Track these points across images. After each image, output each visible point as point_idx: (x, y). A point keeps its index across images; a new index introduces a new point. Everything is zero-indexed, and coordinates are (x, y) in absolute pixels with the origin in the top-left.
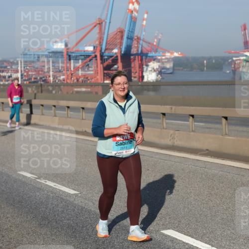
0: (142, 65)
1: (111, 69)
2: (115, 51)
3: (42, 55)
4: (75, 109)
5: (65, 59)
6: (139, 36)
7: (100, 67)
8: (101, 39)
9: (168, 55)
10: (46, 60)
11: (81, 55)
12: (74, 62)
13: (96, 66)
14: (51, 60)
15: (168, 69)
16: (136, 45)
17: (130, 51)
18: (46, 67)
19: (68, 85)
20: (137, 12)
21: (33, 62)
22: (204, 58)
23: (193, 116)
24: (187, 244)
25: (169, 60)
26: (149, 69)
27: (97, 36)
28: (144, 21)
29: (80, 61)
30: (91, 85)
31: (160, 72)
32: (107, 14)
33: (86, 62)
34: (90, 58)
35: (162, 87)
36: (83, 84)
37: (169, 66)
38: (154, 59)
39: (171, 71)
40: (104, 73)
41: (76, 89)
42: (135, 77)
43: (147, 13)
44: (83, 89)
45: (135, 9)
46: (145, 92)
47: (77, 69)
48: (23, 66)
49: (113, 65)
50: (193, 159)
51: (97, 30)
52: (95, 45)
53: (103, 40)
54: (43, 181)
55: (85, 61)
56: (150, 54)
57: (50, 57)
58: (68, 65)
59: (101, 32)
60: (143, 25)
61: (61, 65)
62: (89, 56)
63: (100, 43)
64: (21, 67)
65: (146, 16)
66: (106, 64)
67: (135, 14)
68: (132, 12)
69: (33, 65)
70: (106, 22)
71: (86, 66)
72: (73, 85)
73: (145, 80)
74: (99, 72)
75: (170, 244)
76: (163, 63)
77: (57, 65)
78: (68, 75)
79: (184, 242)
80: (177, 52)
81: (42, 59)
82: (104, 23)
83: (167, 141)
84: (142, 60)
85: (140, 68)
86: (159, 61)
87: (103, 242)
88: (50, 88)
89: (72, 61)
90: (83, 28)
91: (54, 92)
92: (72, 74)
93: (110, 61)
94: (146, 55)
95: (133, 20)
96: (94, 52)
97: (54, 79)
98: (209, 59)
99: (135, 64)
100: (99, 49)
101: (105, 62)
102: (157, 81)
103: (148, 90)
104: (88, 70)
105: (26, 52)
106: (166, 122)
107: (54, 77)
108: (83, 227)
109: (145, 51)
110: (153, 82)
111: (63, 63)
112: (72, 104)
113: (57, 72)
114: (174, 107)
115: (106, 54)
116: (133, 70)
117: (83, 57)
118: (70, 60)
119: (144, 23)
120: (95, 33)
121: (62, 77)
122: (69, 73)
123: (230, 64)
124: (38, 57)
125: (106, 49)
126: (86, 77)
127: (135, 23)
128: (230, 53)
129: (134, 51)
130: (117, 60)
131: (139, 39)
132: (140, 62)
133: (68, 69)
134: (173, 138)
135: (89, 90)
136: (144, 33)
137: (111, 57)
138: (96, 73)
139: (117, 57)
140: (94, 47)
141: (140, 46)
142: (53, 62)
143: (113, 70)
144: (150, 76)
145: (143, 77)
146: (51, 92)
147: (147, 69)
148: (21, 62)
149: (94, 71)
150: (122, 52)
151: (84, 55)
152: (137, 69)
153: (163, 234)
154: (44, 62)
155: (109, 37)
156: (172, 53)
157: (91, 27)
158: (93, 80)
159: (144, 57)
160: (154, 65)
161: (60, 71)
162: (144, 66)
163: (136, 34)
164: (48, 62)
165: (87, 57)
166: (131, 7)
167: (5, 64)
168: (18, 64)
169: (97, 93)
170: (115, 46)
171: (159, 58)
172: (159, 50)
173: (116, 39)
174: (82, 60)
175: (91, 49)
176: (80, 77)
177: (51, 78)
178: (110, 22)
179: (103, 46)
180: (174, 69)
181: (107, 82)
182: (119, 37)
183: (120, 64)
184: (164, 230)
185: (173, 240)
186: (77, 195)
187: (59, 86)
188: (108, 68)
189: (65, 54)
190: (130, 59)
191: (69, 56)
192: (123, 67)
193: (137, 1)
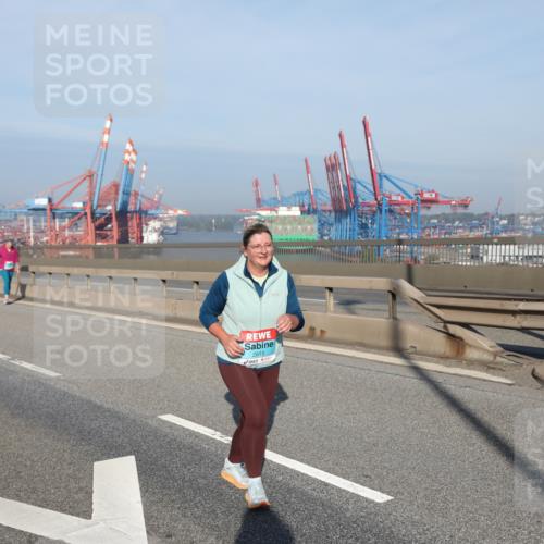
0: (141, 224)
1: (105, 228)
2: (109, 208)
3: (21, 213)
5: (49, 216)
6: (137, 191)
7: (91, 226)
8: (91, 194)
9: (171, 212)
10: (25, 218)
11: (68, 213)
12: (59, 221)
13: (86, 224)
14: (31, 218)
15: (170, 229)
16: (134, 201)
17: (127, 208)
18: (26, 227)
19: (51, 247)
20: (134, 162)
21: (10, 221)
22: (213, 217)
23: (197, 283)
25: (172, 219)
26: (150, 228)
27: (87, 190)
28: (142, 173)
29: (67, 220)
30: (81, 248)
31: (162, 232)
32: (99, 165)
33: (75, 221)
34: (79, 216)
35: (165, 249)
37: (172, 225)
38: (155, 217)
39: (175, 231)
40: (96, 234)
42: (133, 238)
43: (146, 164)
44: (71, 253)
45: (132, 160)
46: (145, 256)
47: (63, 229)
49: (106, 225)
51: (86, 183)
52: (85, 201)
53: (94, 195)
54: (17, 363)
55: (72, 220)
56: (150, 212)
57: (30, 215)
58: (52, 224)
59: (92, 186)
60: (141, 179)
61: (43, 224)
62: (77, 214)
63: (91, 198)
65: (144, 168)
66: (97, 223)
67: (132, 165)
68: (128, 163)
69: (9, 224)
70: (97, 175)
71: (74, 225)
73: (145, 241)
74: (90, 232)
75: (168, 430)
76: (165, 222)
77: (38, 224)
78: (52, 237)
80: (181, 209)
81: (20, 217)
82: (95, 175)
84: (140, 218)
85: (138, 227)
86: (161, 220)
87: (89, 433)
88: (31, 252)
89: (57, 220)
90: (69, 182)
91: (35, 256)
92: (57, 235)
93: (103, 219)
94: (146, 213)
95: (130, 173)
96: (84, 209)
98: (218, 218)
99: (133, 223)
100: (89, 205)
101: (96, 220)
102: (158, 243)
103: (149, 253)
104: (77, 230)
106: (166, 289)
107: (36, 239)
108: (65, 415)
109: (144, 209)
110: (154, 244)
111: (46, 221)
113: (38, 232)
114: (175, 273)
115: (99, 210)
116: (130, 230)
117: (70, 215)
118: (54, 218)
119: (143, 176)
121: (45, 239)
122: (53, 233)
123: (242, 223)
124: (16, 215)
125: (98, 206)
126: (74, 239)
127: (132, 176)
128: (241, 211)
129: (131, 208)
130: (111, 218)
131: (136, 194)
132: (138, 220)
133: (53, 229)
134: (175, 309)
136: (142, 188)
137: (104, 214)
138: (87, 232)
139: (111, 214)
140: (84, 203)
141: (139, 203)
142: (34, 221)
143: (106, 230)
144: (151, 237)
145: (142, 238)
146: (31, 256)
147: (147, 229)
149: (84, 231)
150: (118, 209)
151: (71, 213)
152: (136, 229)
153: (161, 420)
154: (23, 220)
155: (102, 192)
156: (176, 211)
157: (79, 180)
158: (83, 242)
159: (143, 215)
160: (154, 224)
161: (42, 232)
162: (144, 226)
163: (133, 189)
164: (28, 221)
165: (75, 214)
166: (127, 157)
169: (87, 257)
170: (108, 202)
171: (161, 216)
172: (160, 207)
173: (109, 193)
174: (69, 218)
175: (79, 205)
176: (67, 239)
177: (32, 240)
178: (102, 175)
179: (95, 203)
180: (178, 229)
181: (99, 243)
182: (113, 192)
183: (115, 223)
184: (161, 414)
185: (172, 426)
186: (58, 378)
187: (41, 248)
188: (100, 227)
189: (48, 212)
190: (126, 217)
191: (54, 214)
192: (119, 227)
193: (134, 150)
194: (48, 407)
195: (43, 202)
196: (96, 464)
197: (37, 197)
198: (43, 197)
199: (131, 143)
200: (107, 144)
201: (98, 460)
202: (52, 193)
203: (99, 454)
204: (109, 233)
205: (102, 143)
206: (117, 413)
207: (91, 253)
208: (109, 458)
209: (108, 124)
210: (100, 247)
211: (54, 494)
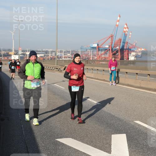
2: (118, 47)
3: (88, 49)
4: (100, 71)
6: (128, 42)
7: (111, 54)
8: (112, 43)
9: (139, 49)
10: (89, 51)
11: (104, 49)
13: (109, 53)
15: (139, 55)
16: (126, 45)
19: (98, 61)
20: (127, 32)
21: (85, 51)
23: (149, 75)
24: (145, 127)
25: (140, 52)
26: (131, 55)
27: (111, 41)
29: (103, 51)
30: (107, 61)
31: (136, 56)
34: (107, 50)
35: (136, 63)
37: (140, 54)
38: (133, 51)
41: (101, 63)
42: (125, 58)
43: (131, 32)
44: (104, 63)
47: (102, 55)
49: (116, 53)
50: (148, 93)
51: (110, 39)
58: (98, 53)
59: (112, 40)
61: (95, 53)
62: (107, 49)
65: (131, 34)
66: (113, 53)
67: (126, 33)
69: (84, 53)
70: (114, 36)
71: (105, 53)
72: (100, 61)
73: (129, 60)
74: (111, 56)
75: (138, 126)
76: (137, 53)
79: (143, 126)
81: (88, 50)
82: (113, 36)
83: (138, 85)
84: (128, 51)
85: (127, 54)
86: (135, 52)
87: (110, 124)
88: (91, 62)
89: (100, 51)
90: (105, 38)
92: (100, 57)
93: (115, 51)
94: (130, 49)
95: (126, 35)
96: (109, 48)
99: (126, 53)
100: (111, 46)
102: (134, 60)
103: (131, 64)
104: (106, 55)
105: (82, 47)
106: (137, 77)
107: (93, 58)
109: (130, 48)
112: (99, 68)
114: (141, 71)
115: (114, 48)
116: (124, 55)
118: (99, 51)
119: (130, 36)
121: (96, 58)
122: (98, 56)
125: (114, 47)
126: (105, 58)
127: (126, 36)
129: (125, 48)
133: (98, 54)
134: (141, 84)
135: (106, 63)
137: (116, 50)
139: (118, 50)
140: (109, 46)
141: (128, 46)
142: (92, 52)
144: (132, 58)
145: (128, 58)
149: (109, 55)
150: (121, 48)
152: (126, 55)
153: (135, 123)
155: (115, 42)
156: (141, 49)
158: (108, 59)
159: (129, 50)
160: (133, 54)
161: (95, 55)
162: (129, 54)
163: (126, 41)
164: (90, 51)
165: (106, 50)
166: (125, 30)
168: (78, 52)
170: (117, 45)
171: (136, 51)
172: (136, 47)
176: (103, 58)
177: (91, 58)
178: (116, 36)
180: (142, 56)
182: (119, 42)
183: (119, 53)
184: (135, 121)
185: (139, 125)
186: (100, 105)
187: (94, 61)
189: (97, 49)
190: (123, 51)
191: (99, 49)
192: (121, 54)
193: (127, 28)
195: (95, 45)
196: (113, 136)
199: (126, 25)
201: (113, 134)
202: (99, 42)
204: (117, 56)
205: (117, 25)
208: (117, 134)
209: (119, 18)
211: (99, 144)
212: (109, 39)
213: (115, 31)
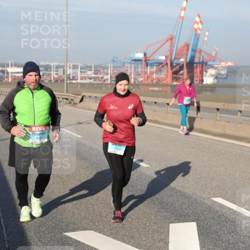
0: (203, 71)
1: (179, 74)
2: (182, 60)
3: (127, 62)
5: (144, 65)
6: (201, 49)
7: (170, 72)
8: (171, 51)
9: (223, 64)
10: (129, 66)
11: (156, 63)
12: (150, 68)
13: (167, 71)
14: (133, 65)
15: (223, 75)
16: (198, 56)
17: (194, 60)
18: (129, 71)
19: (144, 85)
20: (200, 30)
21: (120, 67)
23: (241, 112)
24: (232, 209)
25: (223, 68)
26: (208, 74)
27: (169, 48)
28: (205, 37)
29: (155, 67)
30: (163, 85)
31: (216, 77)
32: (177, 32)
33: (160, 68)
34: (163, 65)
35: (217, 89)
36: (156, 85)
37: (224, 72)
38: (212, 67)
39: (225, 76)
40: (173, 77)
41: (151, 89)
42: (196, 81)
43: (208, 31)
44: (156, 89)
45: (199, 28)
46: (204, 92)
47: (152, 73)
48: (112, 70)
49: (179, 71)
50: (239, 145)
51: (169, 43)
52: (167, 55)
53: (173, 51)
55: (158, 67)
56: (209, 63)
57: (132, 64)
58: (146, 70)
59: (172, 45)
60: (204, 41)
61: (140, 70)
62: (162, 63)
63: (171, 53)
64: (111, 71)
65: (207, 33)
66: (174, 70)
67: (199, 32)
68: (196, 30)
69: (119, 69)
70: (176, 38)
71: (159, 71)
72: (149, 85)
73: (204, 83)
74: (169, 76)
75: (218, 208)
76: (219, 70)
77: (137, 70)
78: (145, 78)
79: (229, 208)
80: (230, 62)
81: (126, 65)
82: (174, 38)
83: (219, 130)
84: (202, 67)
85: (200, 73)
86: (216, 68)
87: (167, 204)
89: (149, 67)
92: (148, 77)
93: (177, 67)
94: (206, 64)
95: (197, 37)
96: (166, 60)
97: (134, 80)
99: (197, 70)
100: (170, 58)
101: (173, 68)
102: (213, 84)
103: (206, 91)
104: (161, 74)
105: (115, 59)
106: (219, 115)
107: (135, 79)
109: (205, 61)
110: (211, 85)
111: (141, 68)
113: (137, 75)
114: (226, 104)
115: (175, 62)
116: (195, 75)
117: (157, 64)
118: (147, 66)
119: (206, 39)
120: (167, 46)
121: (141, 79)
122: (146, 76)
124: (124, 64)
125: (175, 59)
126: (159, 79)
127: (198, 39)
129: (196, 60)
130: (183, 67)
131: (201, 51)
132: (201, 69)
133: (145, 73)
134: (225, 128)
135: (161, 89)
136: (205, 47)
137: (179, 64)
138: (167, 76)
139: (183, 64)
140: (166, 57)
141: (202, 57)
142: (134, 68)
143: (179, 75)
144: (208, 80)
145: (202, 81)
147: (206, 74)
148: (111, 67)
149: (165, 75)
150: (188, 61)
151: (158, 63)
152: (199, 74)
153: (213, 201)
154: (128, 67)
155: (178, 50)
156: (226, 63)
157: (163, 42)
158: (164, 82)
159: (204, 65)
160: (212, 71)
161: (139, 75)
162: (204, 72)
163: (198, 47)
164: (131, 67)
165: (160, 64)
166: (196, 26)
167: (99, 68)
168: (108, 68)
170: (182, 56)
171: (216, 66)
172: (216, 60)
173: (183, 50)
174: (156, 66)
175: (163, 58)
176: (154, 80)
178: (179, 38)
179: (173, 57)
180: (227, 75)
181: (174, 83)
182: (185, 49)
183: (185, 70)
184: (214, 197)
185: (221, 206)
186: (148, 168)
187: (138, 85)
188: (176, 73)
189: (143, 62)
190: (193, 66)
191: (147, 63)
192: (188, 72)
193: (201, 22)
194: (141, 186)
195: (140, 56)
196: (171, 225)
197: (137, 52)
198: (140, 52)
199: (199, 16)
200: (183, 17)
201: (173, 222)
202: (147, 50)
203: (173, 218)
204: (181, 76)
205: (180, 17)
206: (184, 193)
207: (169, 89)
208: (179, 222)
209: (184, 4)
210: (175, 86)
211: (145, 240)
212: (166, 44)
213: (178, 28)
